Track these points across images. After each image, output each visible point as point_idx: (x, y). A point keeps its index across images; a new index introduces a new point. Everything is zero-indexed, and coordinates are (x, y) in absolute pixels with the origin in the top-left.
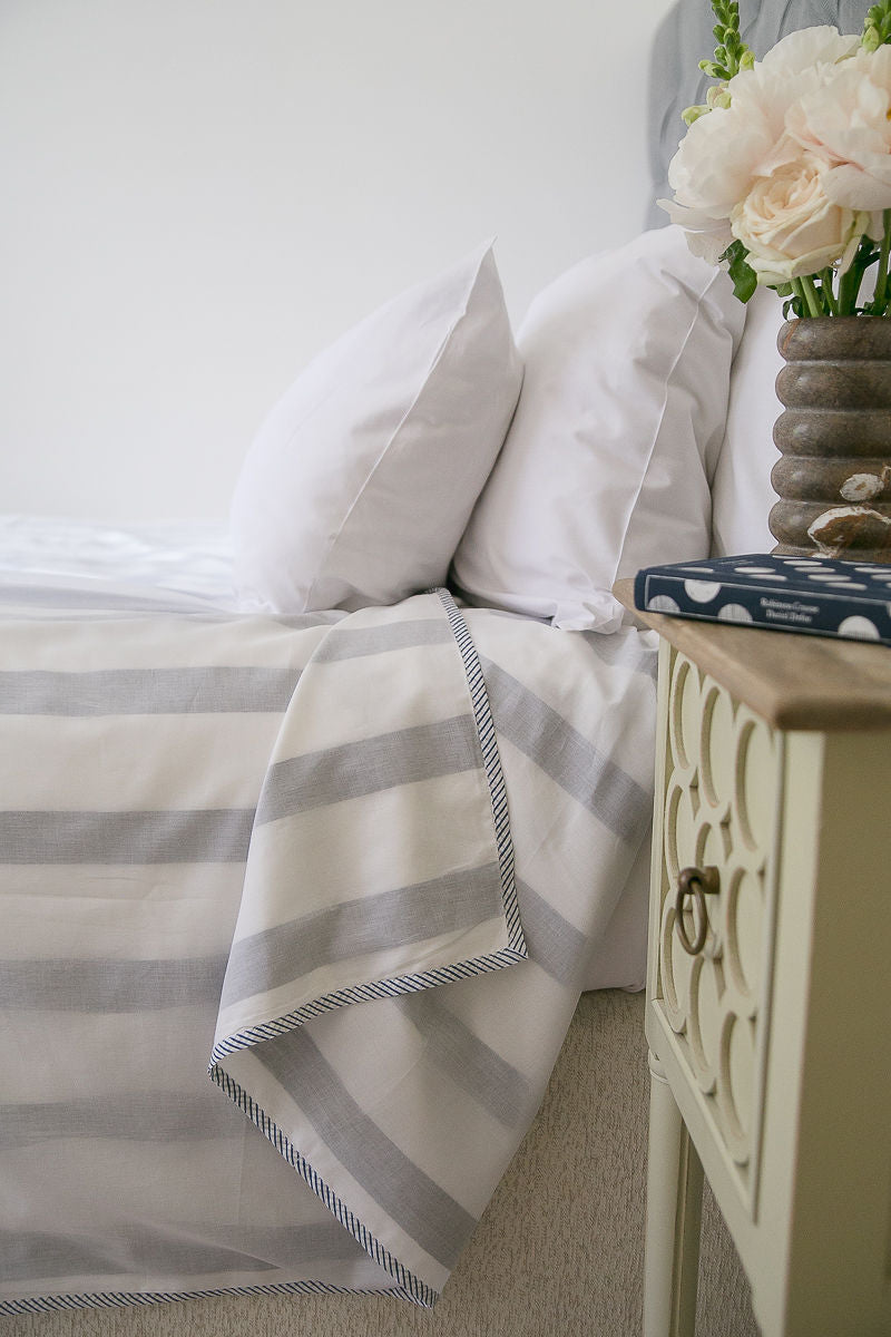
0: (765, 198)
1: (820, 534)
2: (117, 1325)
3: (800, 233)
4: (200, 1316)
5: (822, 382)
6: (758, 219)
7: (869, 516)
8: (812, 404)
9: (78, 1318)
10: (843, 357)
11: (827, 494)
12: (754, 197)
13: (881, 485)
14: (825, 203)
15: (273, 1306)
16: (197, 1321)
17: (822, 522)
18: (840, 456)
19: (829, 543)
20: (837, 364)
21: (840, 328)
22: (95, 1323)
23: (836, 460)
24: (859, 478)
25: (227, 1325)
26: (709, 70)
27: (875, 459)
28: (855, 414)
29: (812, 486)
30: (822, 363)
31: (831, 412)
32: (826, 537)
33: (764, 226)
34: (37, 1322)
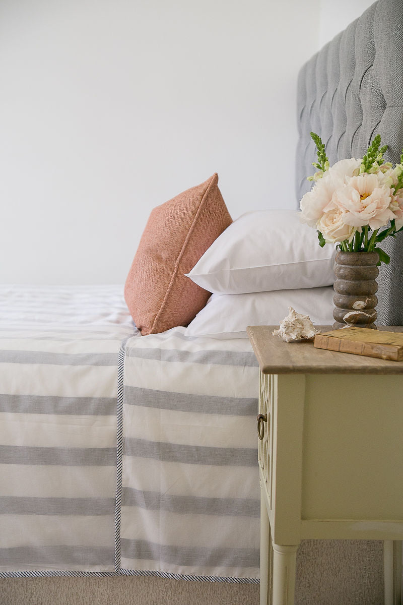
0: (326, 219)
1: (346, 319)
2: (84, 590)
3: (337, 231)
4: (113, 586)
5: (347, 273)
6: (324, 226)
7: (362, 314)
8: (344, 279)
9: (70, 587)
10: (353, 265)
11: (348, 307)
12: (324, 218)
13: (366, 305)
14: (343, 223)
15: (138, 583)
16: (111, 588)
17: (347, 316)
18: (353, 295)
19: (350, 322)
20: (351, 267)
21: (351, 256)
22: (76, 588)
23: (351, 297)
24: (358, 302)
25: (122, 590)
26: (315, 166)
27: (364, 296)
28: (357, 282)
29: (344, 304)
30: (347, 266)
31: (350, 282)
32: (349, 321)
33: (326, 228)
34: (56, 587)
